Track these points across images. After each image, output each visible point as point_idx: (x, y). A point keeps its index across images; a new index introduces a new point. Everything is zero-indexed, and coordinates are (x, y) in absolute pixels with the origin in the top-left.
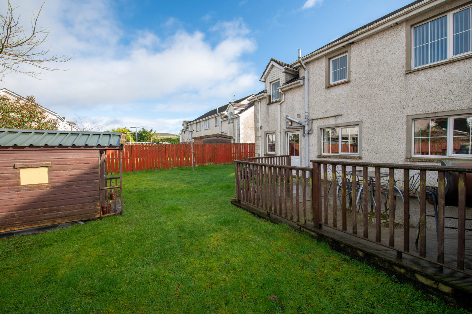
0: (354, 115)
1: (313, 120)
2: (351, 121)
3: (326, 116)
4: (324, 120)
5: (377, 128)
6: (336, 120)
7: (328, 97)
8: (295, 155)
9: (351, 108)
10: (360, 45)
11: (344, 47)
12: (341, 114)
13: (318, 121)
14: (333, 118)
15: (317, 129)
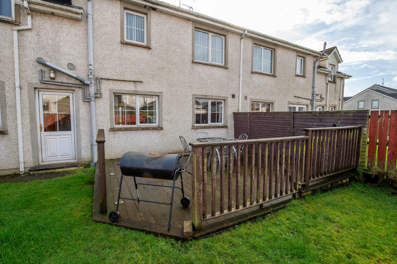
0: (155, 86)
1: (102, 79)
2: (152, 91)
3: (122, 79)
4: (119, 82)
5: (174, 101)
6: (135, 87)
7: (124, 55)
8: (60, 130)
9: (151, 77)
10: (160, 16)
11: (145, 6)
12: (141, 80)
13: (111, 82)
14: (132, 83)
15: (108, 92)
